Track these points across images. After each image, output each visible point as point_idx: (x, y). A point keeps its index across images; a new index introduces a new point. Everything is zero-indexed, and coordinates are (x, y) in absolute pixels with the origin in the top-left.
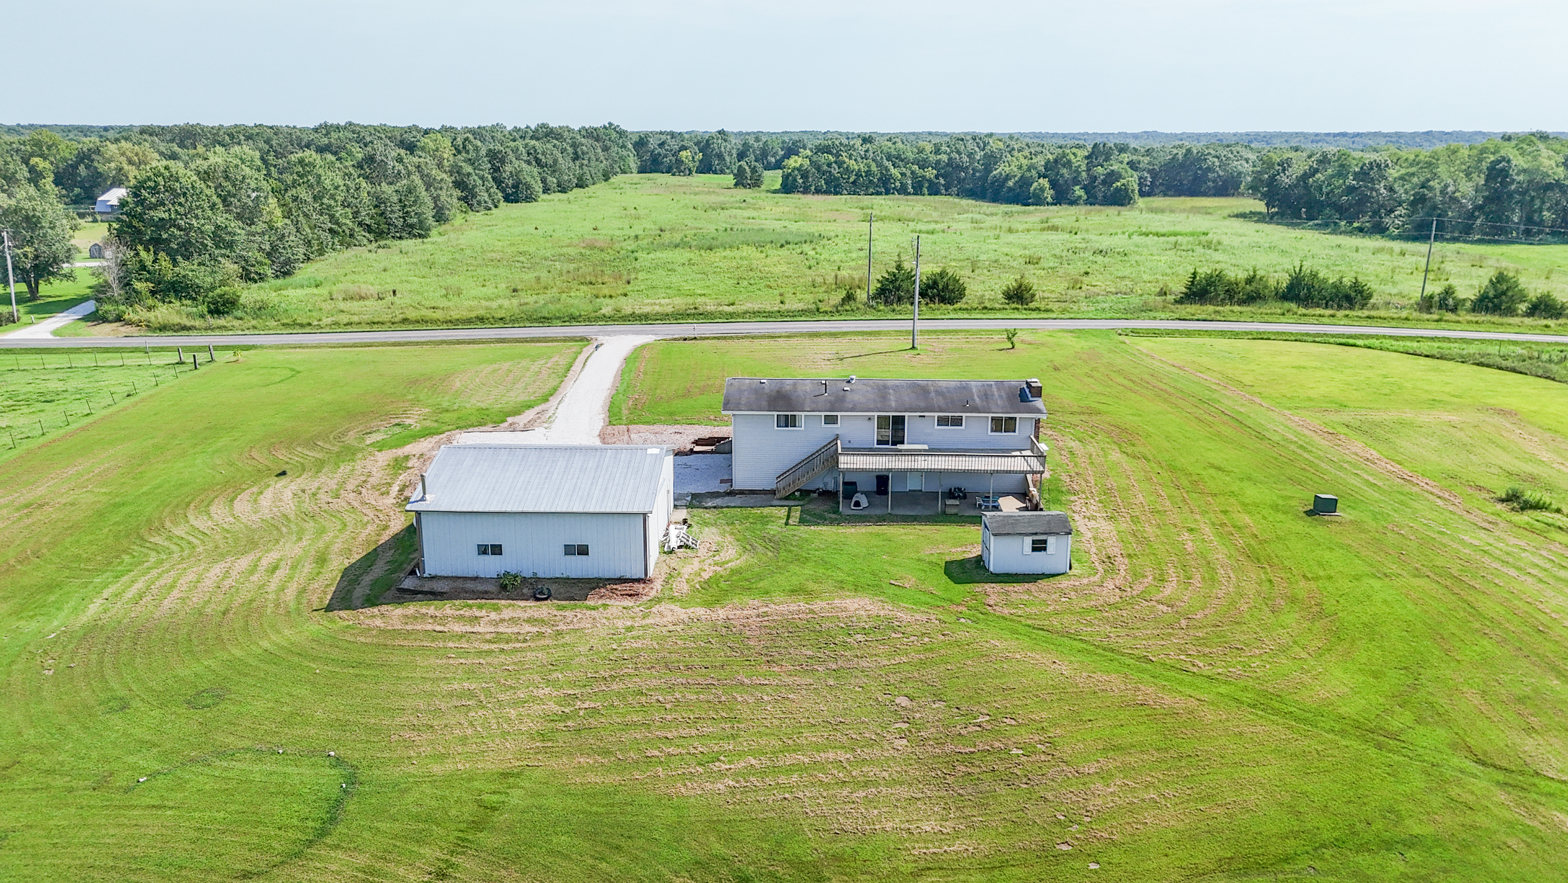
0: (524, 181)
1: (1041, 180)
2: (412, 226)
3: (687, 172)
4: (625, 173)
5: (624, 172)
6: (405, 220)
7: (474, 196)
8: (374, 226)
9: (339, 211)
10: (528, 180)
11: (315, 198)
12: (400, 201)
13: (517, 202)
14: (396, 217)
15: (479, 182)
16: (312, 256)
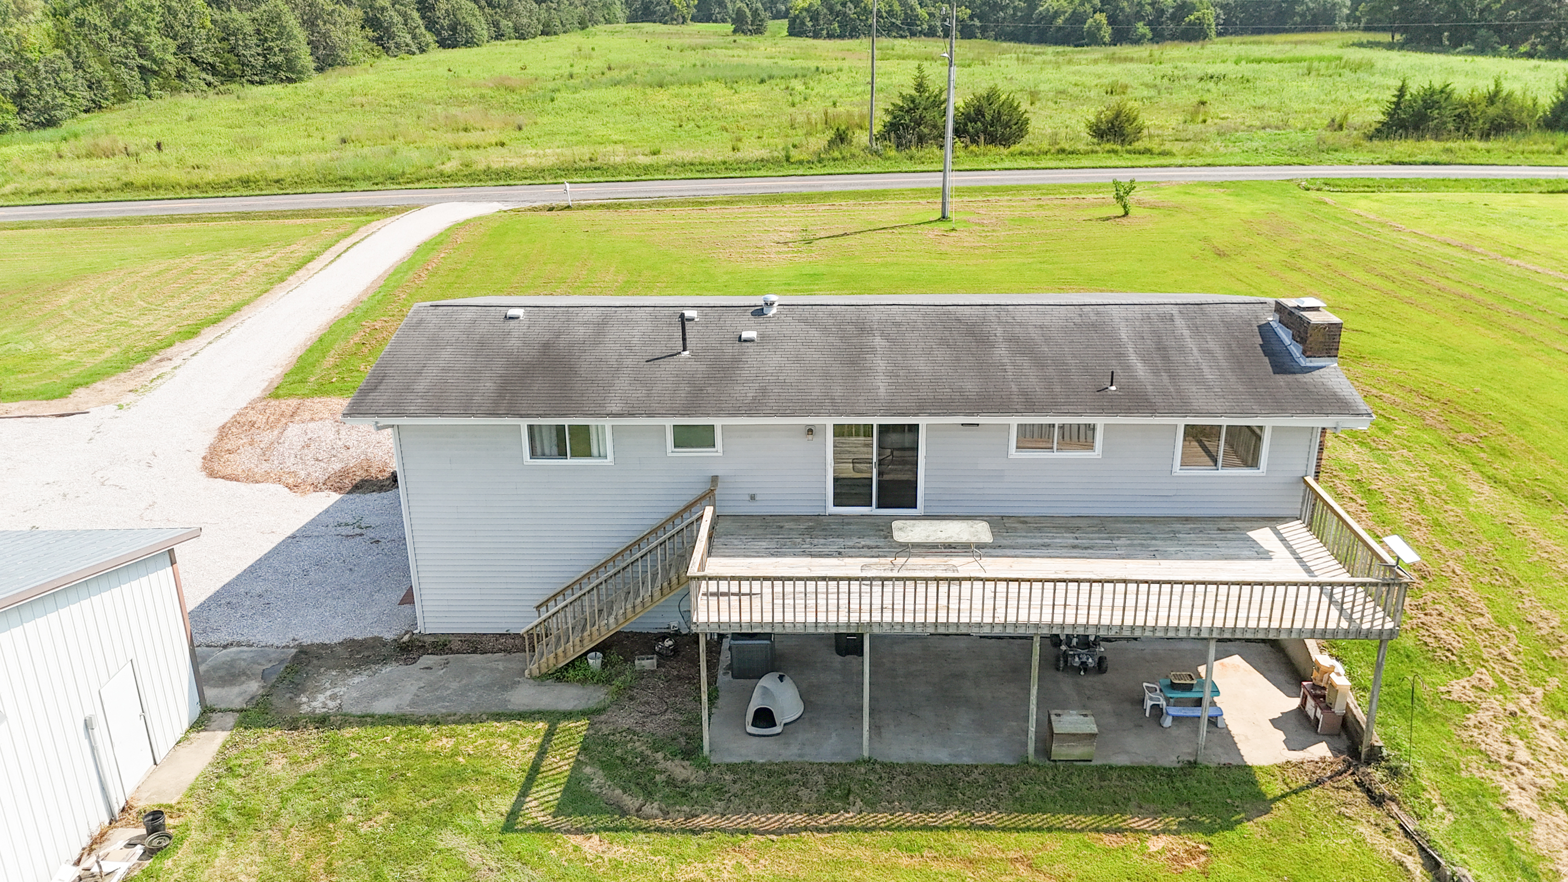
0: (463, 22)
1: (1097, 16)
2: (277, 67)
3: (681, 20)
4: (610, 23)
5: (608, 22)
6: (266, 59)
7: (391, 37)
8: (220, 67)
9: (155, 41)
10: (468, 19)
11: (115, 24)
12: (258, 32)
13: (454, 46)
14: (251, 53)
15: (397, 19)
16: (104, 103)
